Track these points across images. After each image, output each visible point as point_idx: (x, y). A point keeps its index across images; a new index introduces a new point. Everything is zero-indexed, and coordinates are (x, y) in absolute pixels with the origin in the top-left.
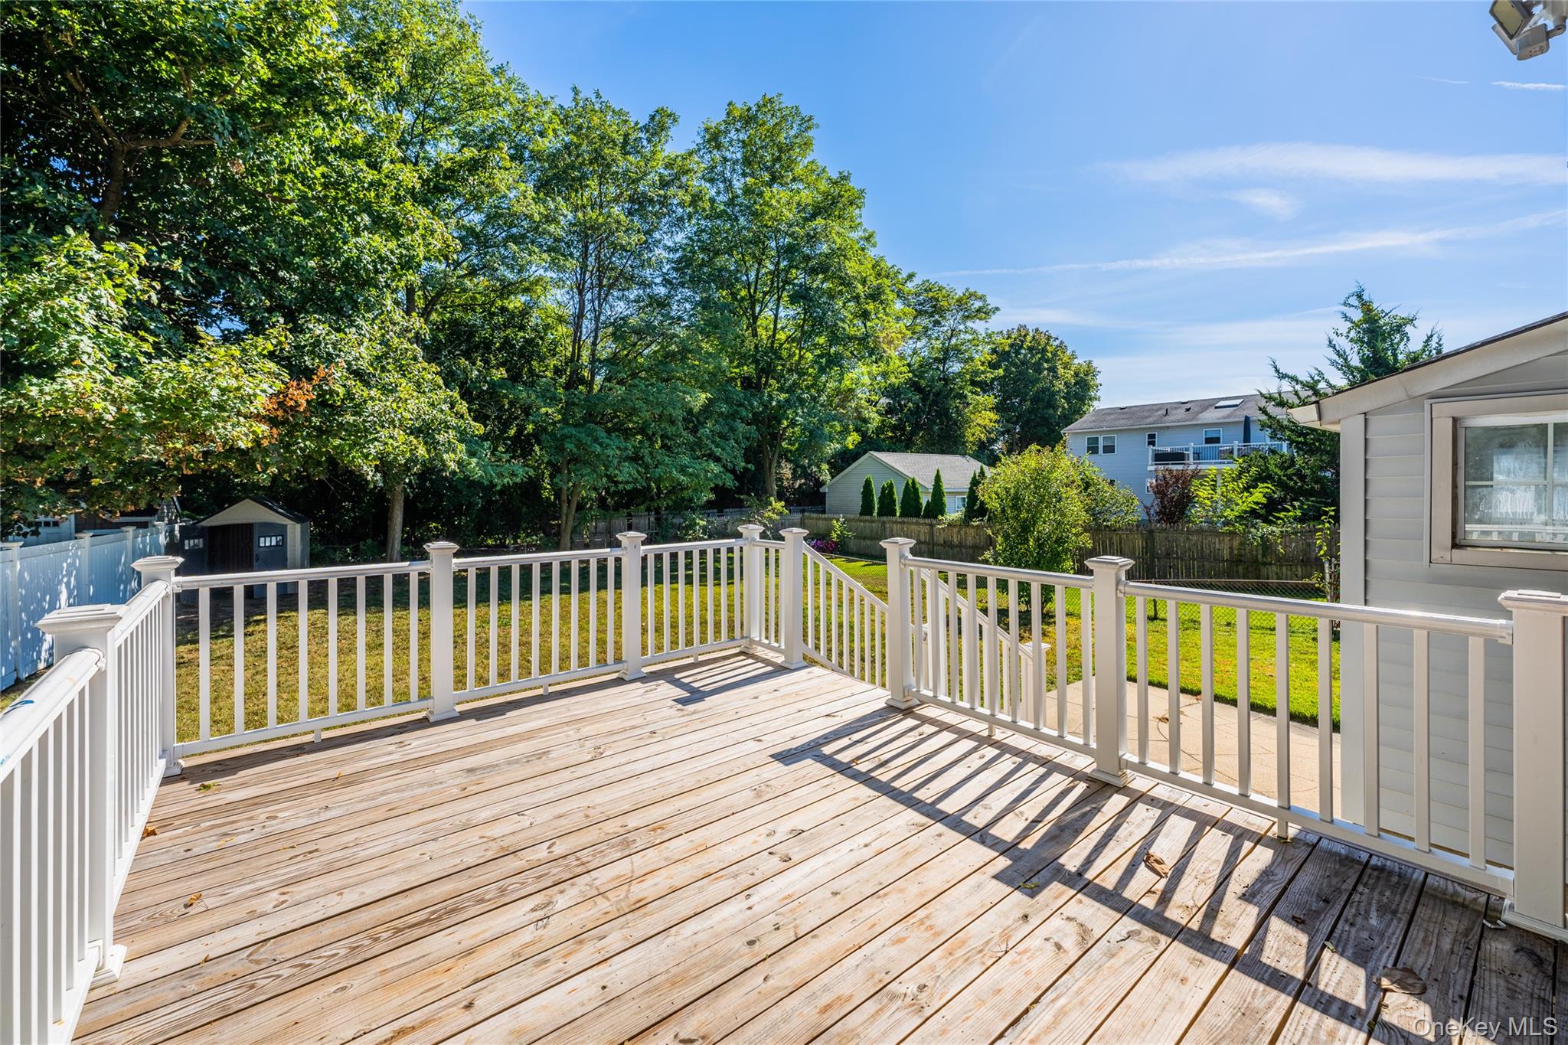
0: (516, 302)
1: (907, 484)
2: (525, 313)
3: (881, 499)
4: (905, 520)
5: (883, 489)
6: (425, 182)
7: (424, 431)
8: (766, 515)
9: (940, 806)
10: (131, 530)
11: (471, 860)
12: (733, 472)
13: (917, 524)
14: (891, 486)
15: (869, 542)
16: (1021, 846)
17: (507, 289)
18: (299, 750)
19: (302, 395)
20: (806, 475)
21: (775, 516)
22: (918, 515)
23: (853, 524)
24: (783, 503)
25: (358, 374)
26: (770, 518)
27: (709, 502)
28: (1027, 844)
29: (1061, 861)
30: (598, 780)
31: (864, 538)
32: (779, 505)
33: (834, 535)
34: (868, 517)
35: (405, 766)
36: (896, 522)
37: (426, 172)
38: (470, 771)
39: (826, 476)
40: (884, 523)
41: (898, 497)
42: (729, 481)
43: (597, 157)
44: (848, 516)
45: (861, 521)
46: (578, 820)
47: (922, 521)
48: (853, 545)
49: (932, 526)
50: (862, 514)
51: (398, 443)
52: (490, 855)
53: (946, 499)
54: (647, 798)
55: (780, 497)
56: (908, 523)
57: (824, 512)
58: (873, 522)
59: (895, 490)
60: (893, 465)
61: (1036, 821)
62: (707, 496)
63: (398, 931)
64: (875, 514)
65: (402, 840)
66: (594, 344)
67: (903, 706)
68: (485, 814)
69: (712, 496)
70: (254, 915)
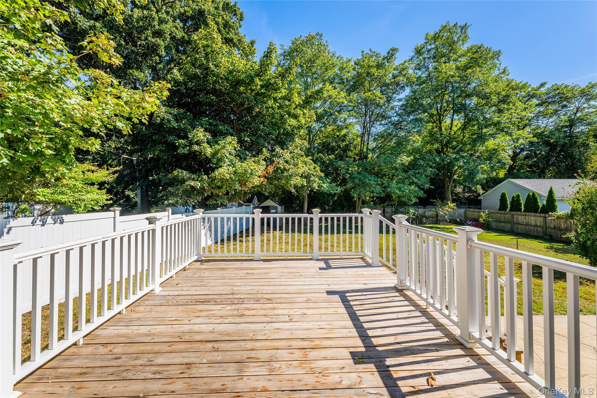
0: (344, 132)
1: (529, 195)
2: (345, 136)
3: (512, 203)
4: (527, 214)
5: (513, 198)
6: (303, 101)
7: (307, 177)
8: (445, 209)
9: (363, 324)
10: (244, 206)
11: (224, 293)
12: (423, 189)
13: (535, 216)
14: (518, 196)
15: (503, 224)
16: (377, 348)
17: (340, 129)
18: (223, 260)
19: (271, 169)
20: (470, 190)
21: (450, 210)
22: (536, 211)
23: (494, 215)
24: (455, 204)
25: (287, 162)
26: (447, 211)
27: (415, 203)
28: (380, 349)
29: (387, 359)
30: (271, 284)
31: (501, 222)
32: (452, 205)
33: (481, 219)
34: (503, 212)
35: (236, 269)
36: (521, 215)
37: (303, 98)
38: (247, 273)
39: (481, 192)
40: (513, 215)
41: (523, 202)
42: (421, 194)
43: (368, 74)
44: (491, 211)
45: (498, 213)
46: (255, 292)
47: (538, 215)
48: (494, 225)
49: (545, 218)
50: (500, 210)
51: (297, 181)
52: (229, 293)
53: (557, 204)
54: (277, 292)
55: (453, 201)
56: (529, 215)
57: (481, 209)
58: (506, 214)
59: (521, 198)
60: (523, 185)
61: (398, 343)
62: (414, 200)
63: (197, 301)
64: (508, 210)
65: (218, 284)
66: (368, 144)
67: (400, 288)
68: (238, 284)
69: (417, 200)
70: (182, 290)
